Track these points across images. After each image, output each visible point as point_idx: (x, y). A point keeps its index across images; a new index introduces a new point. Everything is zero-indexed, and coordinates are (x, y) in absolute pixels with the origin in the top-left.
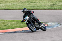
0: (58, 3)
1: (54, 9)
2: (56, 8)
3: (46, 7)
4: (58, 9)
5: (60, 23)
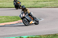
0: (38, 3)
1: (36, 7)
2: (37, 6)
3: (29, 6)
4: (39, 7)
5: (40, 18)
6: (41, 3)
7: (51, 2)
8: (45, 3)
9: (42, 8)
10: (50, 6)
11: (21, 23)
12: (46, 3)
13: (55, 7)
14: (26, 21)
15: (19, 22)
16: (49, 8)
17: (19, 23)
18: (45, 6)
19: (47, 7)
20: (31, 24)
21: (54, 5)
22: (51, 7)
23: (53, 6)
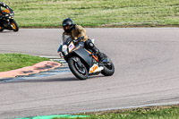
6: (93, 12)
7: (125, 10)
8: (106, 11)
9: (98, 27)
10: (123, 23)
11: (32, 75)
12: (110, 11)
13: (136, 26)
14: (80, 64)
15: (25, 72)
16: (117, 26)
17: (27, 74)
18: (108, 20)
19: (114, 26)
20: (93, 74)
21: (135, 17)
22: (126, 26)
23: (131, 23)
